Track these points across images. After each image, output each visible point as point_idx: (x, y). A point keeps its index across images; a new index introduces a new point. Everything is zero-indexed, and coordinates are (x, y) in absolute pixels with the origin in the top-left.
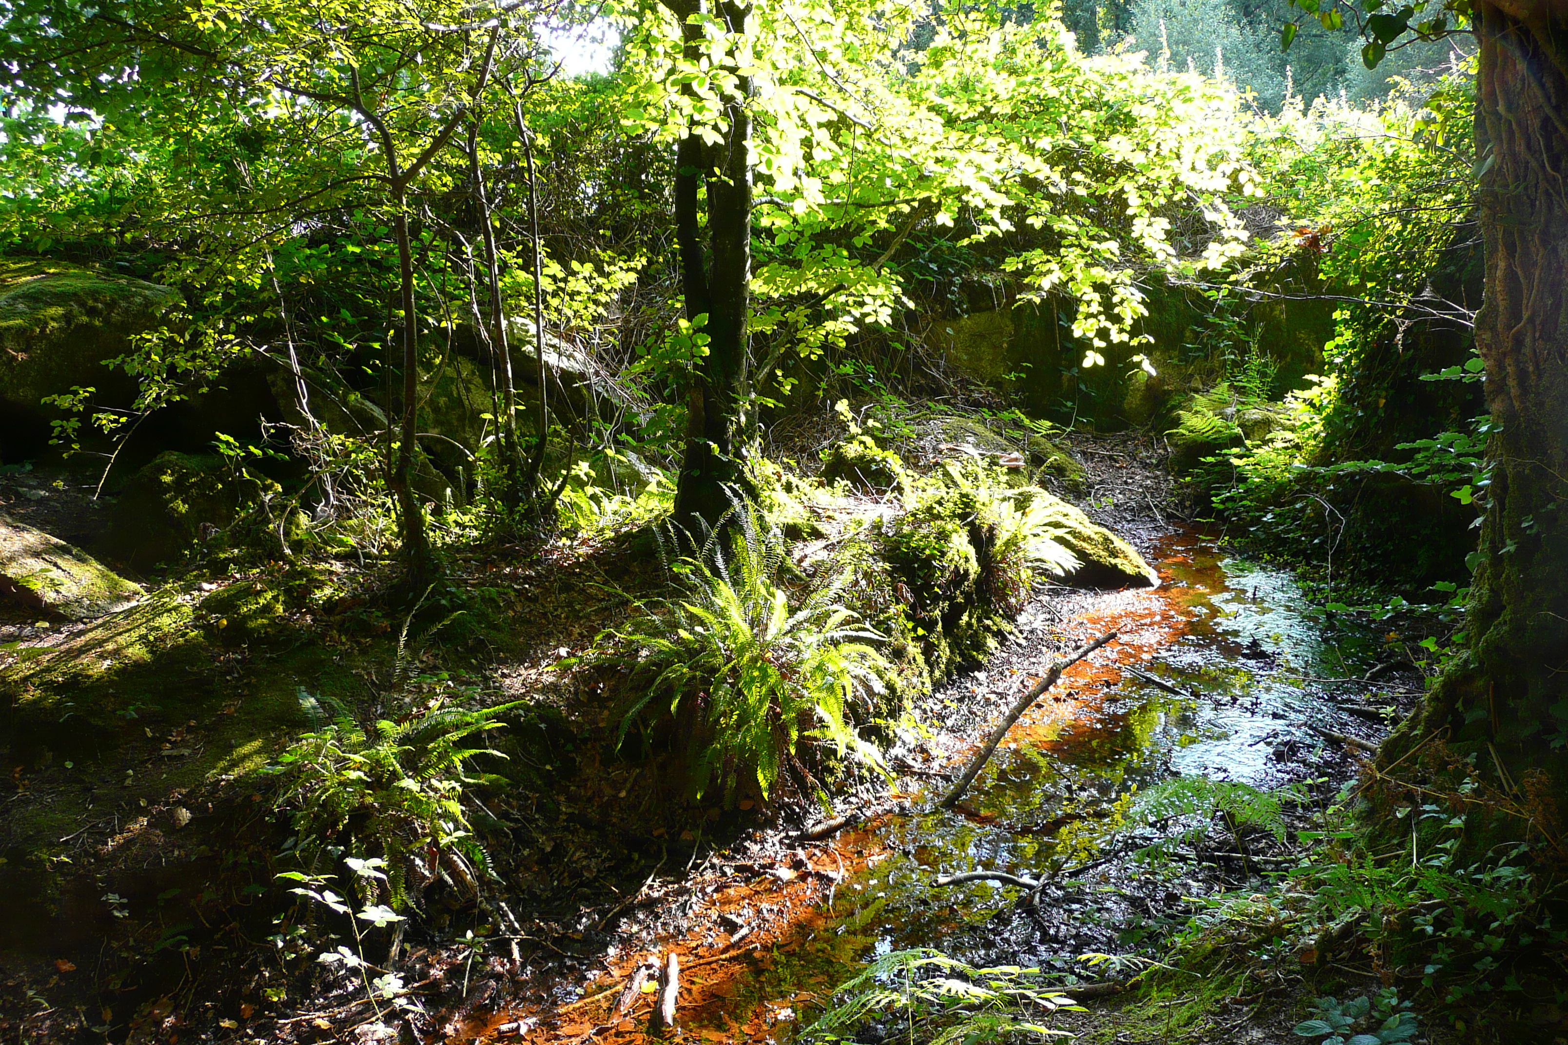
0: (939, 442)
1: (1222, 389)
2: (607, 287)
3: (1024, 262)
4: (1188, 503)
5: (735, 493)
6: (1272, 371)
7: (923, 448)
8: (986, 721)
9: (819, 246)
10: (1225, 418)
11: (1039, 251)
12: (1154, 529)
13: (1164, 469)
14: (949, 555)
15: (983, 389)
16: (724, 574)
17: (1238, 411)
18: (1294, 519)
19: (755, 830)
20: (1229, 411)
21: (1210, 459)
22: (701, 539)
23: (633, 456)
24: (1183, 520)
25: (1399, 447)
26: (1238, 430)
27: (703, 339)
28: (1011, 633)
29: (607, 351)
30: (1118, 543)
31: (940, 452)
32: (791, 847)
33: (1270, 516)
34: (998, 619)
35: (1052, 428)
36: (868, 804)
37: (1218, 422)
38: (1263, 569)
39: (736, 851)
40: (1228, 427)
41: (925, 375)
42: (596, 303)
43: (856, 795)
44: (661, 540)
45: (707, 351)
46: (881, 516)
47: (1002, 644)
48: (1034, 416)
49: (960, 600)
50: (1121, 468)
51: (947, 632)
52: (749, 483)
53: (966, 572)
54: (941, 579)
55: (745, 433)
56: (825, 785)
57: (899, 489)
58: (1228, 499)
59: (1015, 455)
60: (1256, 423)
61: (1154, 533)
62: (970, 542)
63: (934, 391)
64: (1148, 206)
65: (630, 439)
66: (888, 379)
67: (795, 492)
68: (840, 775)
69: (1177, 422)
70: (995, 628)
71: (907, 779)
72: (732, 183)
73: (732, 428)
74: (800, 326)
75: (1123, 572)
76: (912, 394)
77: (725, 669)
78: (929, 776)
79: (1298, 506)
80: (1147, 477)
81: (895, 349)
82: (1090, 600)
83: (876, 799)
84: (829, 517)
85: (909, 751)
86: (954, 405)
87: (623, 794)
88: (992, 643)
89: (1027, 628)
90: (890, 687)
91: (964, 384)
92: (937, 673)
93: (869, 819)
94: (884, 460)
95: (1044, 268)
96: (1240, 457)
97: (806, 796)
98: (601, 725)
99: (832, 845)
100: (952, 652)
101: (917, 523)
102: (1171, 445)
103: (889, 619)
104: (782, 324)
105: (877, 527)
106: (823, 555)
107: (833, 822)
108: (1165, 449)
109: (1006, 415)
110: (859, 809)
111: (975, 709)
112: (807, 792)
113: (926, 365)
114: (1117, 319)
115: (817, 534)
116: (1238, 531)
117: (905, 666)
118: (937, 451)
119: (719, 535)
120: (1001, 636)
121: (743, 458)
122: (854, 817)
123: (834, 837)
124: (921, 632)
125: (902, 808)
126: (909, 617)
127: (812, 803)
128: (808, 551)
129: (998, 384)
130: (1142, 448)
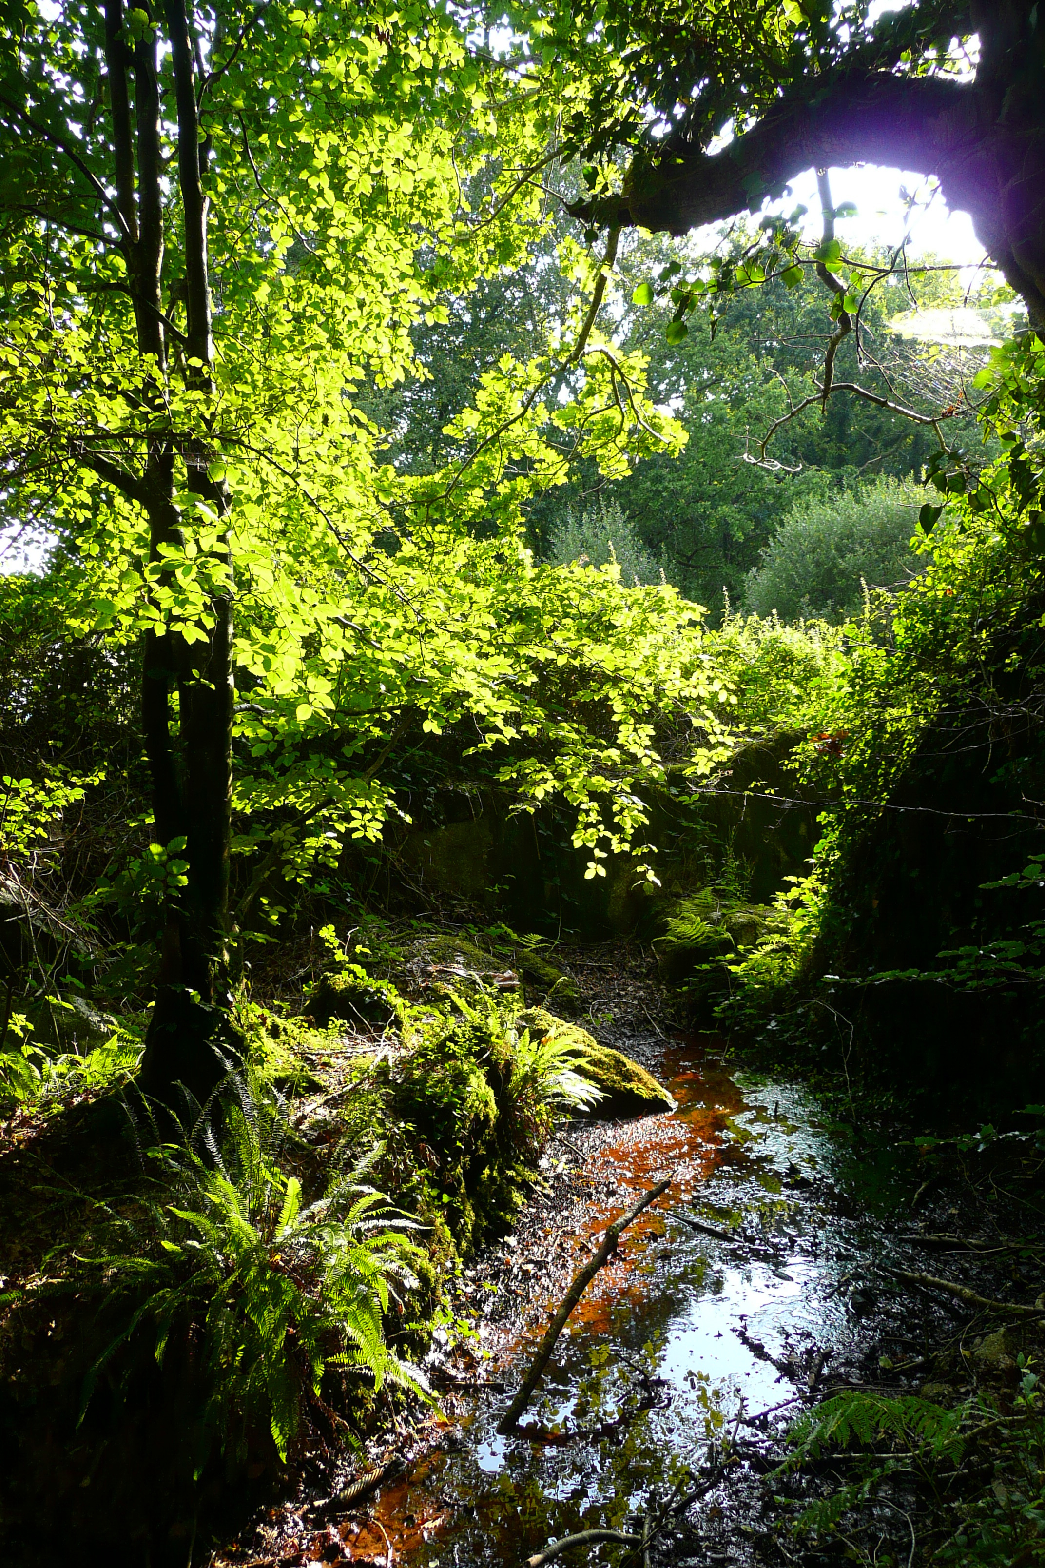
0: (427, 964)
1: (706, 894)
2: (48, 805)
3: (518, 772)
4: (684, 1013)
5: (228, 1054)
6: (749, 872)
7: (411, 971)
8: (529, 1302)
9: (304, 757)
10: (713, 922)
11: (533, 760)
12: (656, 1044)
13: (655, 978)
14: (469, 1102)
15: (466, 903)
16: (218, 1160)
17: (724, 915)
18: (798, 1025)
19: (269, 1507)
20: (715, 915)
21: (705, 967)
22: (188, 1119)
23: (80, 1002)
24: (682, 1031)
25: (940, 955)
26: (728, 935)
27: (180, 867)
28: (536, 1183)
29: (45, 879)
30: (631, 1065)
31: (430, 974)
32: (319, 1524)
33: (773, 1024)
34: (520, 1168)
35: (541, 941)
36: (408, 1440)
37: (707, 928)
38: (776, 1082)
39: (246, 1543)
40: (716, 932)
41: (403, 891)
42: (36, 823)
43: (392, 1431)
44: (133, 1119)
45: (184, 880)
46: (385, 1059)
47: (528, 1197)
48: (522, 931)
49: (482, 1152)
50: (612, 979)
51: (471, 1192)
52: (236, 1034)
53: (487, 1116)
54: (462, 1129)
55: (230, 974)
56: (353, 1421)
57: (398, 1024)
58: (730, 1006)
59: (509, 973)
60: (743, 926)
61: (657, 1049)
62: (488, 1083)
63: (414, 907)
64: (633, 713)
65: (76, 981)
66: (365, 897)
67: (283, 1037)
68: (371, 1406)
69: (664, 929)
70: (519, 1179)
71: (451, 1397)
72: (213, 687)
73: (214, 970)
74: (286, 845)
75: (640, 1097)
76: (391, 911)
77: (225, 1287)
78: (477, 1389)
79: (799, 1011)
80: (640, 988)
81: (371, 864)
82: (610, 1133)
83: (419, 1431)
84: (325, 1064)
85: (447, 1354)
86: (438, 922)
87: (86, 1482)
88: (518, 1198)
89: (552, 1174)
90: (423, 1277)
91: (446, 899)
92: (464, 1244)
93: (414, 1464)
94: (378, 990)
95: (539, 776)
96: (737, 963)
97: (331, 1443)
98: (54, 1383)
99: (372, 1512)
100: (476, 1216)
101: (429, 1066)
102: (659, 952)
103: (413, 1189)
104: (265, 845)
105: (383, 1071)
106: (323, 1113)
107: (368, 1478)
108: (654, 957)
109: (493, 930)
110: (399, 1450)
111: (513, 1285)
112: (331, 1436)
113: (405, 881)
114: (617, 829)
115: (315, 1088)
116: (744, 1040)
117: (434, 1246)
118: (427, 974)
119: (211, 1113)
120: (526, 1188)
121: (228, 1004)
122: (396, 1464)
123: (373, 1500)
124: (446, 1198)
125: (452, 1441)
126: (433, 1184)
127: (339, 1451)
128: (307, 1110)
129: (480, 896)
130: (629, 958)
